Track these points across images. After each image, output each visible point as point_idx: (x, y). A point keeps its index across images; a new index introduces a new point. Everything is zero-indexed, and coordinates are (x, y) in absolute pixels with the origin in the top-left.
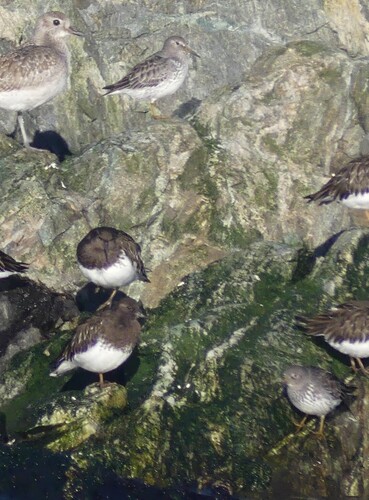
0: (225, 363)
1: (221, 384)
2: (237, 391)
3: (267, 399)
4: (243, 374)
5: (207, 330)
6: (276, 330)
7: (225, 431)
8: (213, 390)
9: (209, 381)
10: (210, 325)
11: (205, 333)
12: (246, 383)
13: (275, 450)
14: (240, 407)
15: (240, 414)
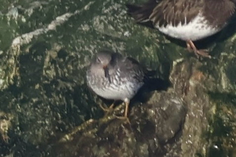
0: (31, 50)
1: (21, 71)
2: (37, 77)
3: (69, 85)
4: (47, 60)
5: (26, 17)
6: (106, 14)
7: (15, 119)
8: (12, 76)
9: (8, 69)
10: (30, 11)
11: (24, 20)
12: (48, 68)
13: (67, 137)
14: (36, 94)
15: (34, 100)
